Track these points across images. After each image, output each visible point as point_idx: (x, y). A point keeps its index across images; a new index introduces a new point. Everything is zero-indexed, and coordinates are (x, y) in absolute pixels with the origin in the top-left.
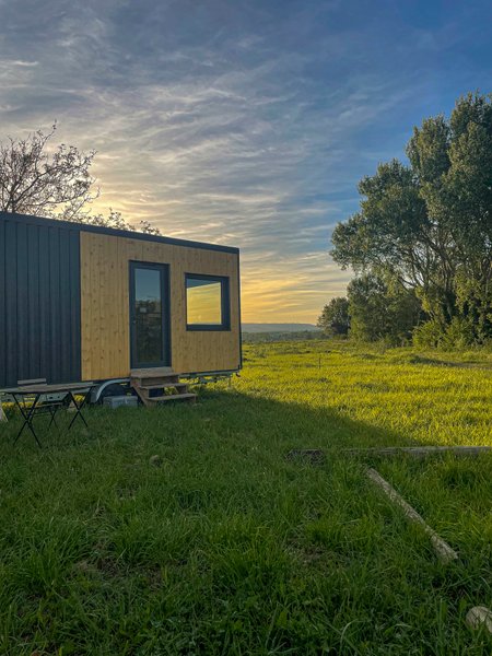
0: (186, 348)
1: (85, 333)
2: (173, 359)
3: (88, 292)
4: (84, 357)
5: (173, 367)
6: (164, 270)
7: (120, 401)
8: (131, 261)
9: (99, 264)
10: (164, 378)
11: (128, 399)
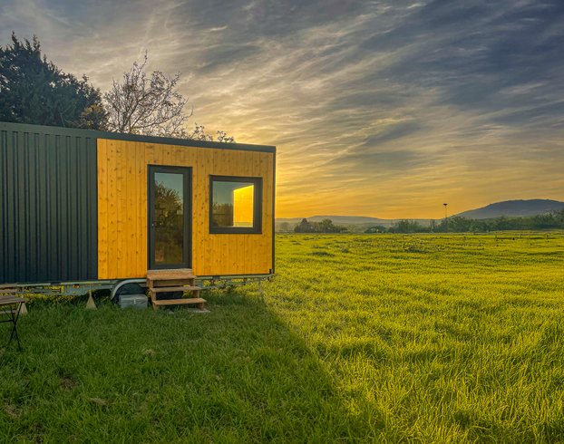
0: (209, 251)
1: (102, 235)
2: (194, 262)
3: (105, 196)
4: (100, 257)
5: (194, 269)
6: (187, 173)
7: (129, 301)
8: (150, 166)
9: (116, 169)
10: (182, 280)
11: (137, 299)
